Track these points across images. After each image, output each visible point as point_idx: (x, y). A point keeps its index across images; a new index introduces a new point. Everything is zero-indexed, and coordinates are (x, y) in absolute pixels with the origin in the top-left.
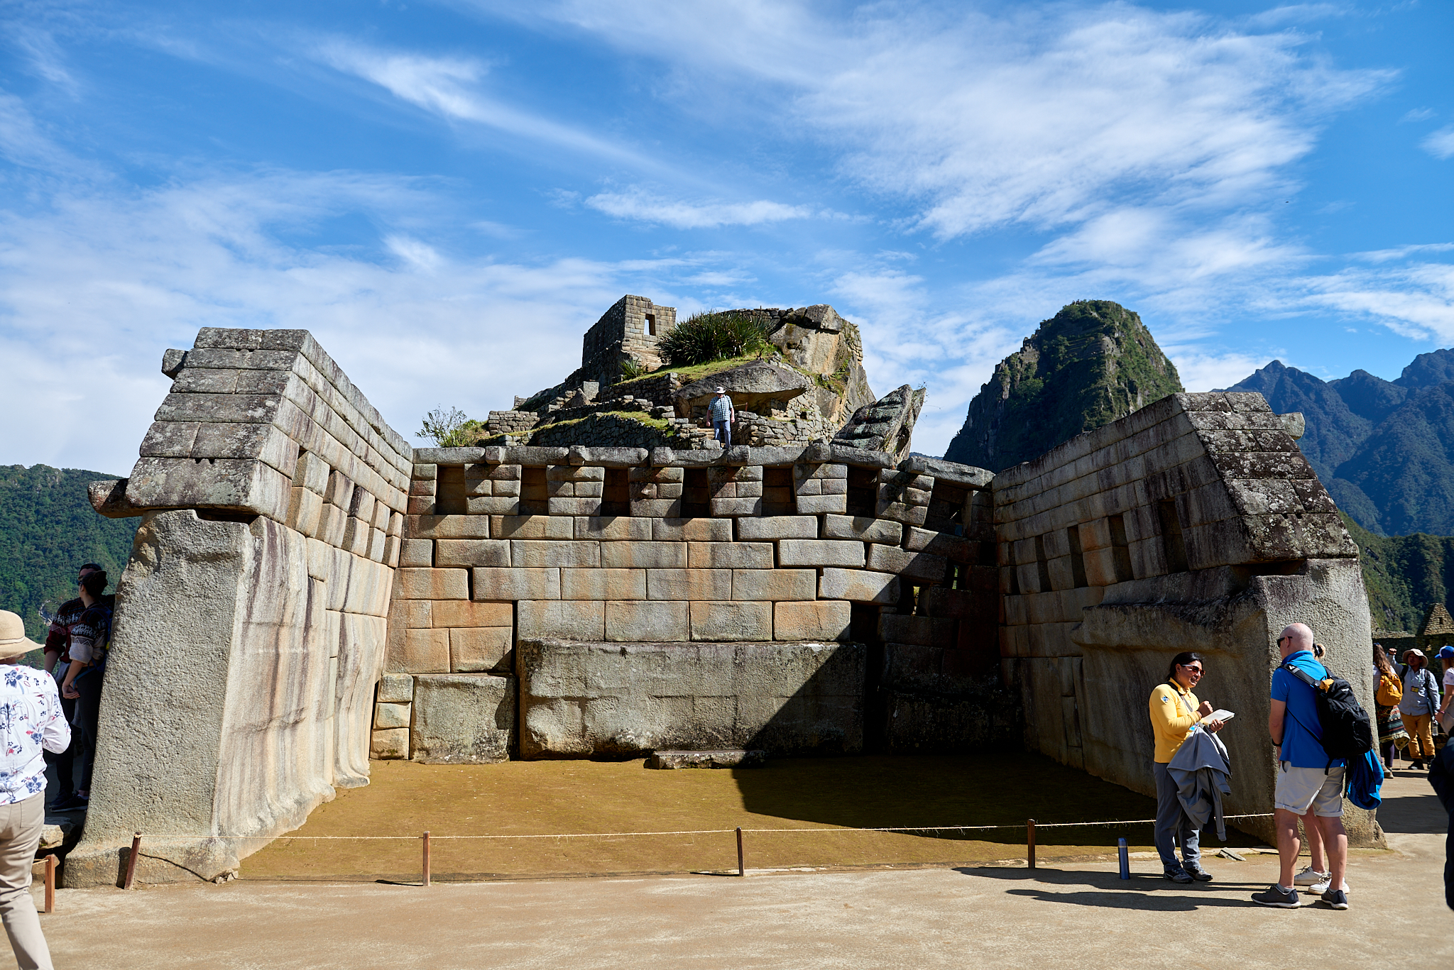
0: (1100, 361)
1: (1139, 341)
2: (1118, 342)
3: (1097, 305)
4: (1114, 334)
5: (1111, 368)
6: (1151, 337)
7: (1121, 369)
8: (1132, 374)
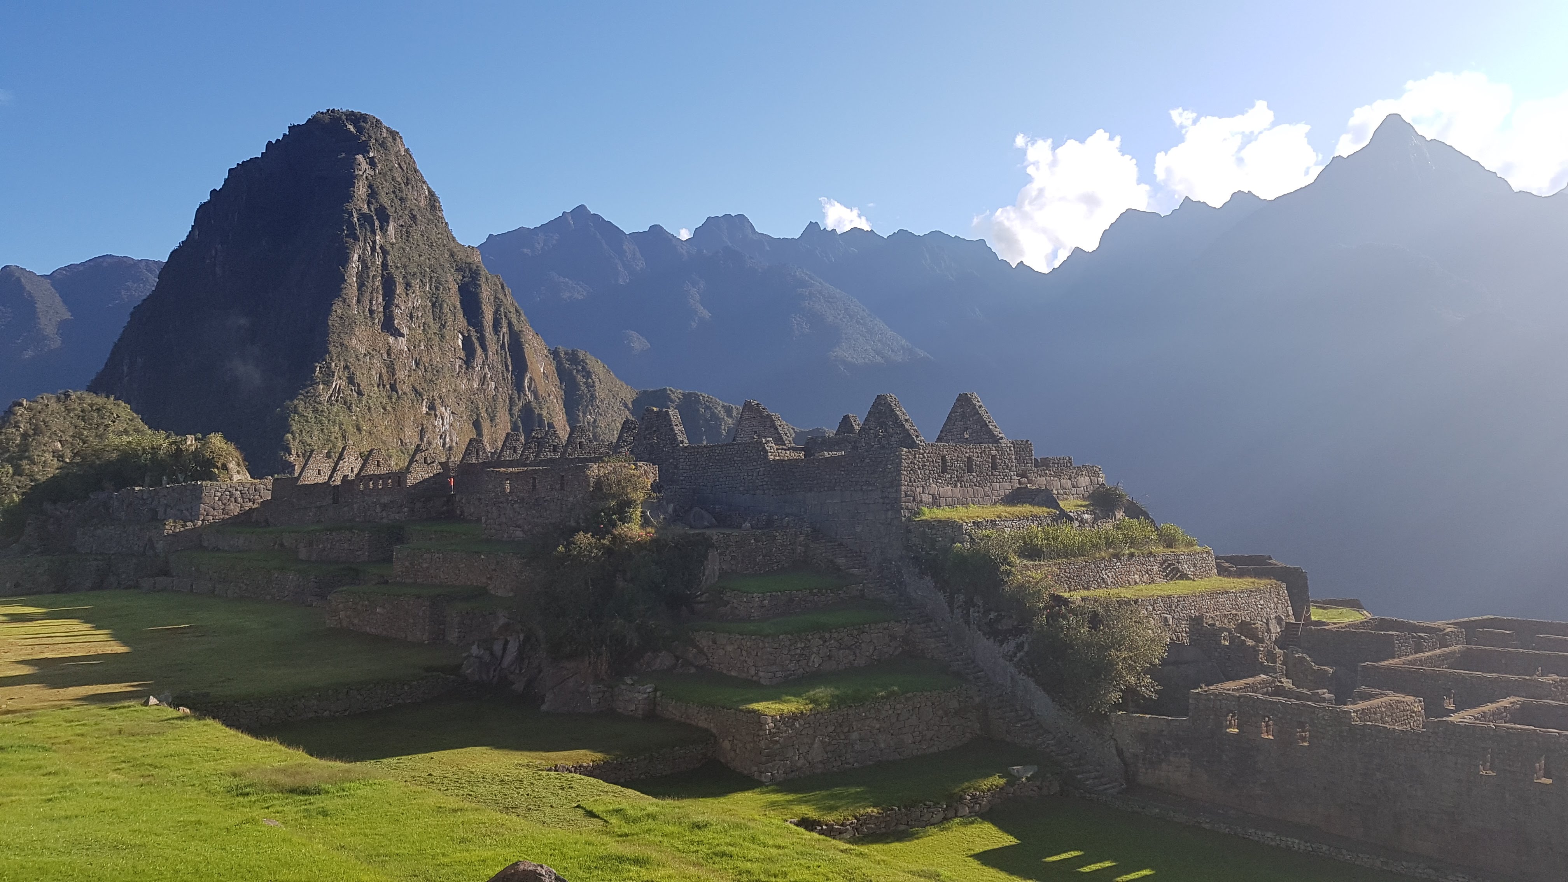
0: (350, 179)
1: (399, 164)
2: (372, 163)
3: (357, 118)
4: (368, 152)
5: (361, 190)
6: (414, 162)
7: (373, 194)
8: (385, 200)
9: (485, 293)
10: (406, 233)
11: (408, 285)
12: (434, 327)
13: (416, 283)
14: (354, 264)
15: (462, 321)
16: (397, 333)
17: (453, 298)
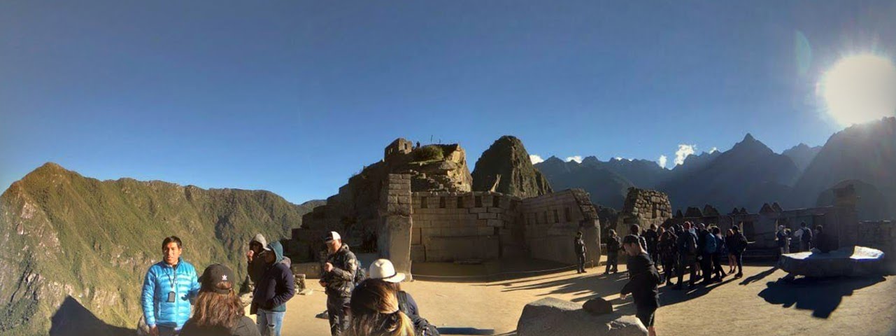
0: (511, 153)
1: (520, 148)
2: (515, 148)
3: (511, 137)
4: (514, 145)
5: (513, 155)
6: (523, 146)
7: (516, 156)
8: (519, 157)
9: (543, 179)
10: (524, 165)
11: (525, 179)
12: (531, 189)
13: (527, 178)
14: (513, 174)
15: (537, 188)
16: (523, 191)
17: (535, 182)
